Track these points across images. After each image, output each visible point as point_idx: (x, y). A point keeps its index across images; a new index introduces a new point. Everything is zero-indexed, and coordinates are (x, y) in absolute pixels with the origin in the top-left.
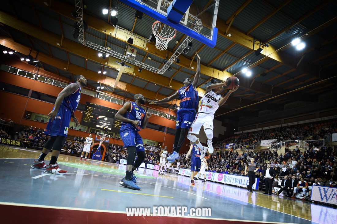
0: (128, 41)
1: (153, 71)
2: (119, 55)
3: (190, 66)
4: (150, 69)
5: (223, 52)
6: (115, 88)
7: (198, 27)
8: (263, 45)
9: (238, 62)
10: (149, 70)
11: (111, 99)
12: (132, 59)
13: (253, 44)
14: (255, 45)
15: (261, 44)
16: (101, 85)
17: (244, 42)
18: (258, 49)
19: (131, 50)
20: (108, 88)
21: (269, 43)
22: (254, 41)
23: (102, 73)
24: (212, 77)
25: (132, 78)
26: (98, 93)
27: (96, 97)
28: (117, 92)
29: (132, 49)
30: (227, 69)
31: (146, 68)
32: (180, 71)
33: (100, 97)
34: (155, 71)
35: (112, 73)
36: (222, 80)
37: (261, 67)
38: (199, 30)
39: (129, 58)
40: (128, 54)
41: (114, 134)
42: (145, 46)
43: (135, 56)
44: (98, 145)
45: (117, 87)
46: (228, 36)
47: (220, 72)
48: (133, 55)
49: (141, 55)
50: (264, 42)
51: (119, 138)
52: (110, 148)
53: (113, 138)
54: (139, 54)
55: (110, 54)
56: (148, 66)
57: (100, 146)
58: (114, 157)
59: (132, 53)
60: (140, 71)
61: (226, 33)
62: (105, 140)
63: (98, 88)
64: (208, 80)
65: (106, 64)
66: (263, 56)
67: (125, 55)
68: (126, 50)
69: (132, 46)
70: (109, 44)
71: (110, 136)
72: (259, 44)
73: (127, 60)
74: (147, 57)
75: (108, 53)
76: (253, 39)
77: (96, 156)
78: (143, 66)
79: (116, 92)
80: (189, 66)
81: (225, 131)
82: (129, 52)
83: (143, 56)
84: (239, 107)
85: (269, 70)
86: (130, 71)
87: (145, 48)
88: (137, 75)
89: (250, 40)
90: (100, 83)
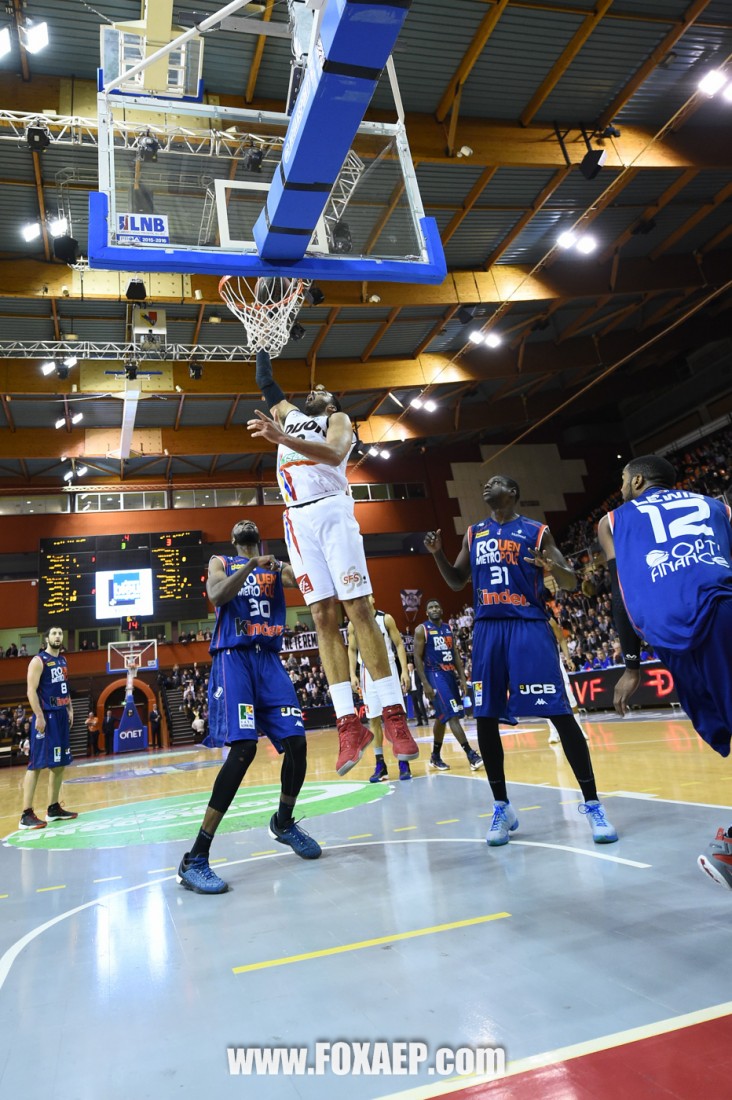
0: (128, 295)
1: (241, 357)
2: (111, 348)
3: (365, 295)
4: (228, 356)
5: (464, 208)
6: (127, 456)
7: (346, 170)
8: (596, 136)
9: (530, 221)
10: (227, 360)
11: (121, 501)
12: (158, 344)
13: (559, 146)
14: (569, 148)
15: (589, 135)
16: (75, 462)
17: (525, 151)
18: (586, 157)
19: (145, 317)
20: (100, 465)
21: (616, 122)
22: (559, 136)
23: (69, 422)
24: (458, 304)
25: (175, 402)
26: (73, 494)
27: (69, 511)
28: (137, 469)
29: (146, 312)
30: (500, 256)
31: (214, 357)
32: (334, 322)
33: (81, 508)
34: (248, 356)
35: (101, 412)
36: (497, 300)
37: (620, 205)
38: (356, 176)
39: (147, 345)
40: (139, 336)
41: (168, 626)
42: (188, 288)
43: (163, 331)
44: (122, 690)
45: (131, 452)
46: (459, 155)
47: (480, 275)
48: (156, 331)
49: (183, 318)
50: (599, 125)
51: (189, 637)
52: (170, 686)
53: (170, 645)
54: (177, 319)
55: (80, 354)
56: (218, 350)
57: (129, 693)
58: (193, 718)
59: (153, 324)
60: (197, 376)
61: (451, 148)
62: (144, 663)
63: (68, 476)
64: (444, 318)
65: (75, 389)
66: (615, 171)
67: (130, 340)
68: (130, 321)
69: (144, 303)
70: (66, 322)
71: (155, 641)
72: (582, 139)
73: (142, 355)
74: (206, 318)
75: (73, 354)
76: (553, 131)
77: (127, 735)
78: (202, 357)
79: (133, 470)
80: (362, 298)
81: (583, 477)
82: (141, 325)
83: (191, 319)
84: (602, 369)
85: (657, 205)
86: (164, 384)
87: (190, 295)
88: (189, 391)
89: (542, 137)
90: (69, 460)
